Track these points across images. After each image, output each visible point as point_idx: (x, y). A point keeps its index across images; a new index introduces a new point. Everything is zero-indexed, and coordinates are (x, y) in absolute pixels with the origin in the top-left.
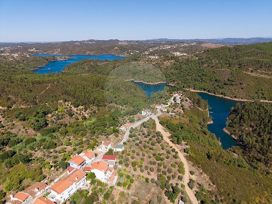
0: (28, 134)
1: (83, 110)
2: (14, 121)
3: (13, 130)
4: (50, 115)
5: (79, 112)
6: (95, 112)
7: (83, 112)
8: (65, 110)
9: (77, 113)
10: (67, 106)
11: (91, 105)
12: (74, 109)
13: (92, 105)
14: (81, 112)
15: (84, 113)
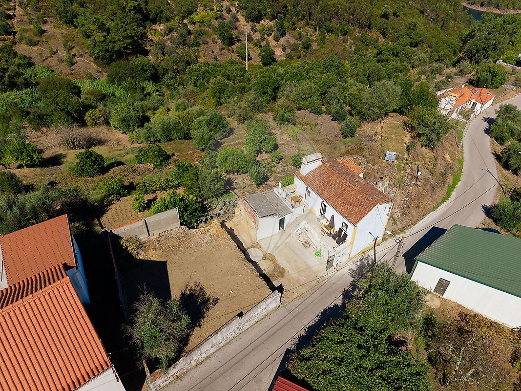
0: (73, 70)
1: (273, 34)
2: (51, 22)
3: (35, 48)
4: (160, 27)
5: (256, 36)
6: (307, 47)
7: (270, 38)
8: (216, 23)
9: (250, 39)
10: (224, 12)
11: (301, 23)
12: (244, 26)
13: (304, 21)
14: (263, 39)
15: (273, 43)
